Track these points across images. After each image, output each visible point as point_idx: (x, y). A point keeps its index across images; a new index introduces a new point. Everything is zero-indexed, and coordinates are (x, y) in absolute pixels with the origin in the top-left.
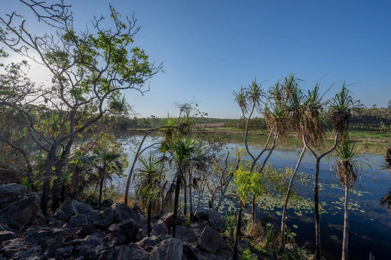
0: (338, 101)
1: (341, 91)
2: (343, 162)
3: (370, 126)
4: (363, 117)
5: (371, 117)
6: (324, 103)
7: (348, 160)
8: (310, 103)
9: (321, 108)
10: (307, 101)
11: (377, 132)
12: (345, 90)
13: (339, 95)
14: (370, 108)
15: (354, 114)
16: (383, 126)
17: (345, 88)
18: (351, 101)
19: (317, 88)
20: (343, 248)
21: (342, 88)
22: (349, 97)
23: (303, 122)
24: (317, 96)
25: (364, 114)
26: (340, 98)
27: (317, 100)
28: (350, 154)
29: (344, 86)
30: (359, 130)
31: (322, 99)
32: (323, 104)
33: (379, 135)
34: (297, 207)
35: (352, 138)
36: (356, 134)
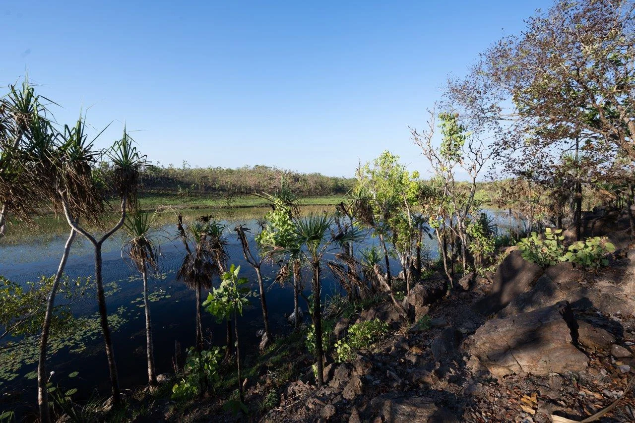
0: (119, 153)
1: (122, 137)
2: (137, 241)
3: (169, 190)
4: (161, 178)
5: (169, 179)
6: (97, 153)
7: (143, 237)
8: (71, 148)
9: (92, 159)
10: (64, 145)
11: (176, 197)
12: (127, 136)
13: (120, 143)
14: (167, 168)
15: (151, 175)
16: (180, 191)
17: (127, 133)
18: (137, 154)
19: (82, 125)
20: (148, 356)
21: (124, 133)
22: (134, 149)
23: (62, 183)
24: (83, 139)
25: (161, 174)
26: (122, 147)
27: (84, 147)
28: (145, 227)
29: (125, 131)
30: (158, 195)
31: (93, 145)
32: (95, 153)
33: (178, 201)
34: (76, 340)
35: (152, 207)
36: (155, 201)
